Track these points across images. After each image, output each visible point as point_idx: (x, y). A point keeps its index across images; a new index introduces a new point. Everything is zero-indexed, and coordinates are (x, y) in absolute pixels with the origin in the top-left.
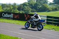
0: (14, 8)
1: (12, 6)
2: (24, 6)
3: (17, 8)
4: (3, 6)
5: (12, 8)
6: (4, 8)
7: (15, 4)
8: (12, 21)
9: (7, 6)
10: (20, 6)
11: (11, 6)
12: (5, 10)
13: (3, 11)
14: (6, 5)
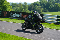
0: (25, 8)
1: (23, 5)
2: (35, 6)
3: (28, 7)
4: (13, 6)
5: (22, 7)
6: (15, 8)
7: (26, 3)
8: (21, 21)
9: (17, 6)
10: (31, 6)
11: (21, 5)
12: (15, 10)
13: (13, 11)
14: (16, 4)
